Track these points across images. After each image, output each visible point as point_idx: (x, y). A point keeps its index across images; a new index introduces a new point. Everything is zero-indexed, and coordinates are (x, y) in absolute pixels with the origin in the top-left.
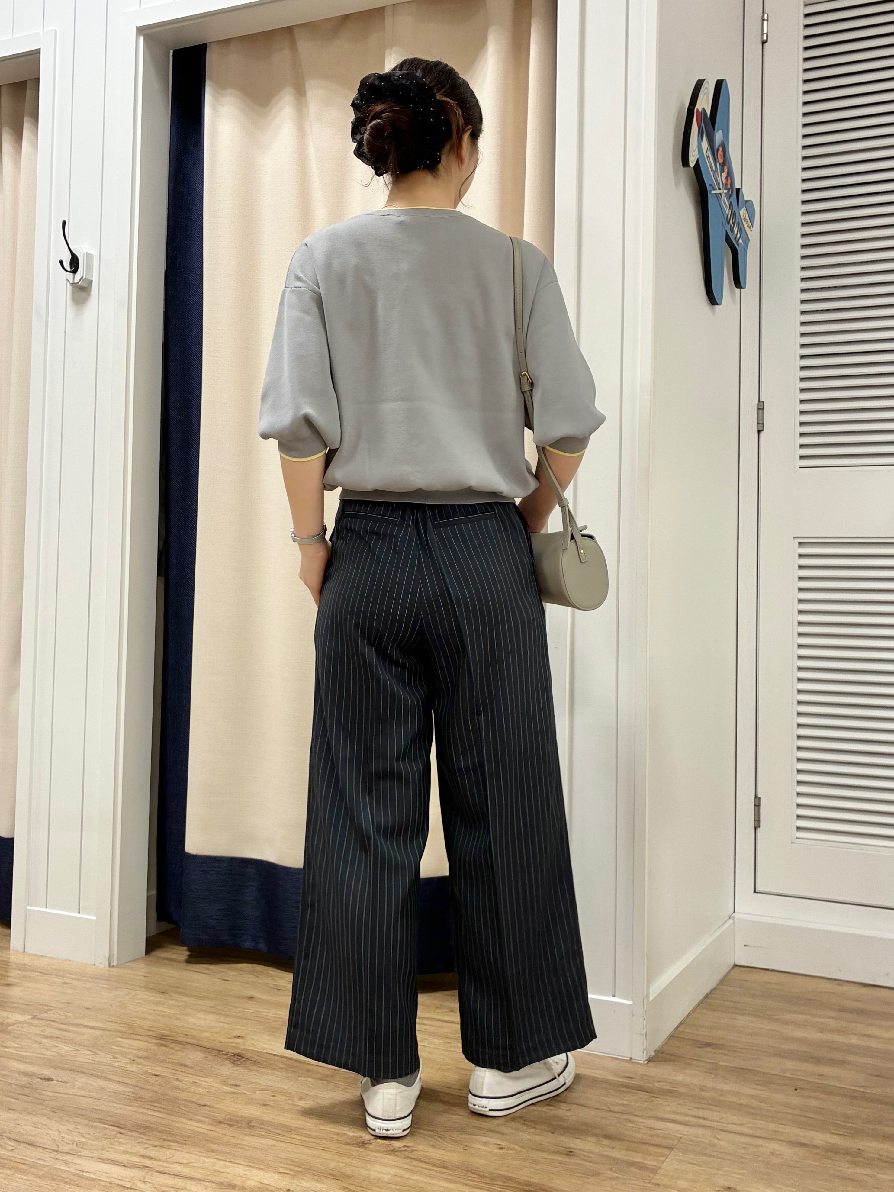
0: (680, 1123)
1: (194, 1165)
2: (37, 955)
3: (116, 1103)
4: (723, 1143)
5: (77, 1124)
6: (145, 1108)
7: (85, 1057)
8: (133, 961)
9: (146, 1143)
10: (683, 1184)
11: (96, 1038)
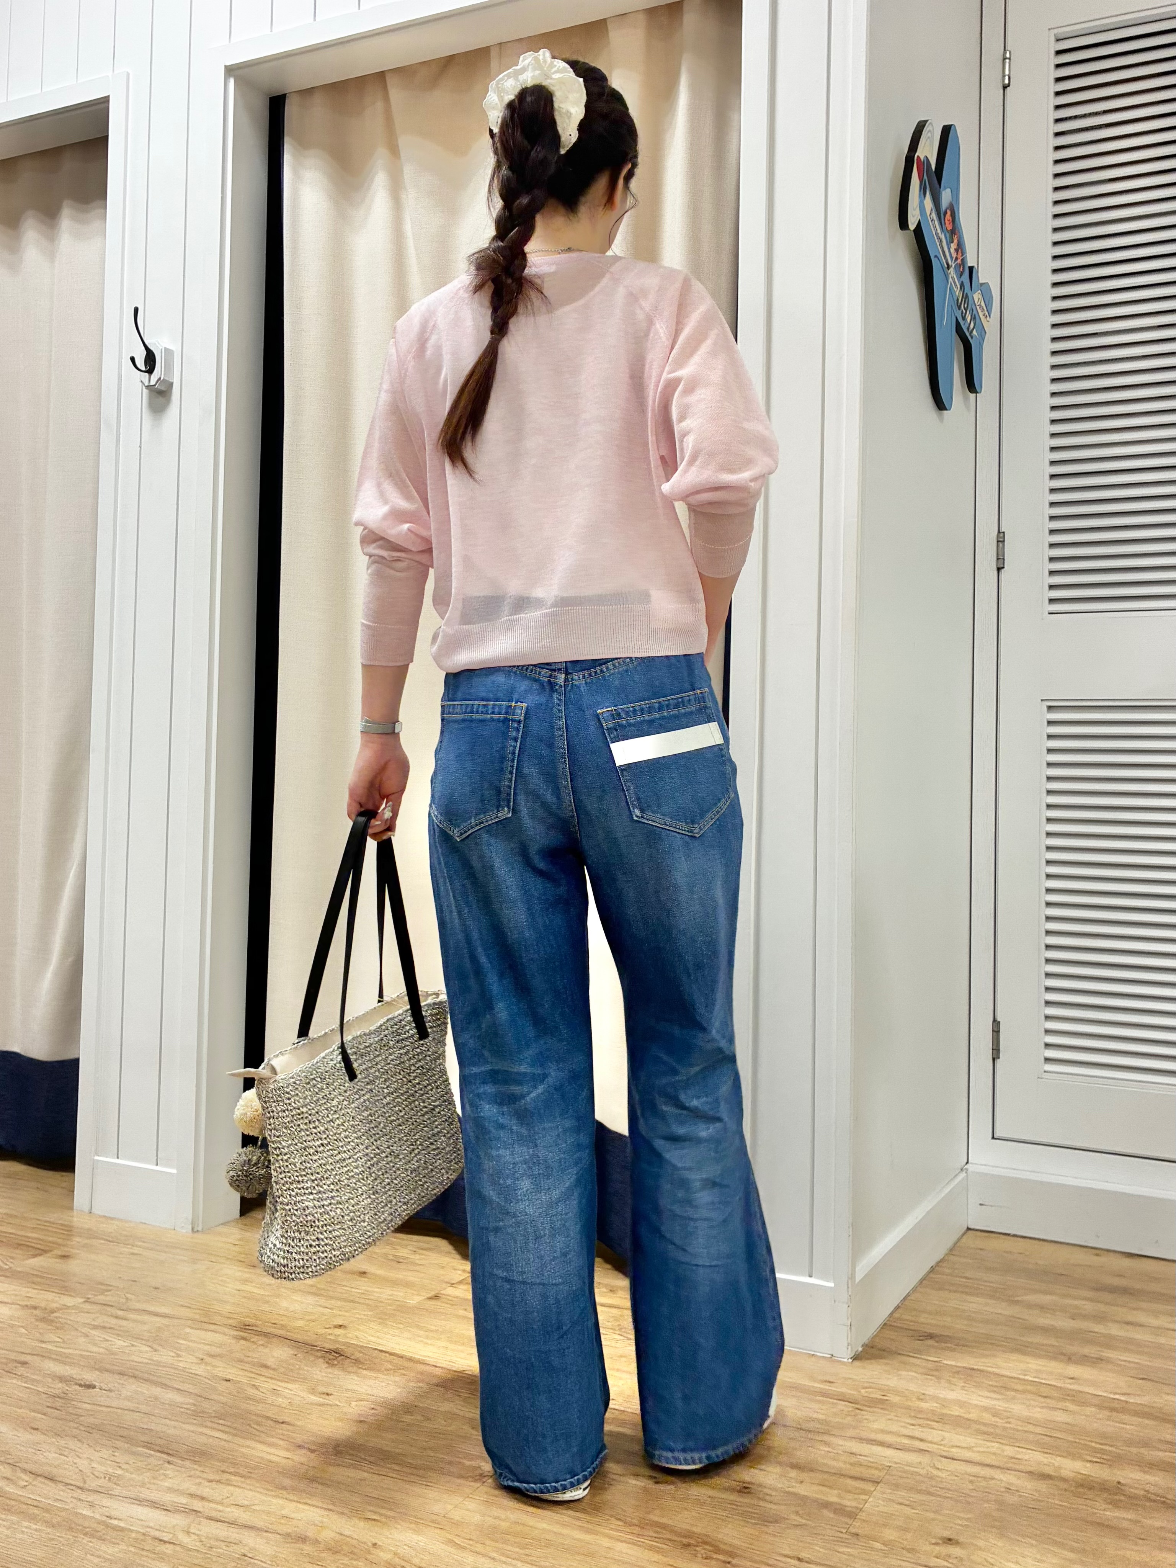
0: (890, 1446)
1: (258, 1508)
2: (104, 1216)
3: (169, 1419)
4: (944, 1476)
5: (115, 1450)
6: (206, 1427)
7: (141, 1354)
8: (223, 1224)
9: (200, 1477)
10: (890, 1534)
11: (159, 1329)
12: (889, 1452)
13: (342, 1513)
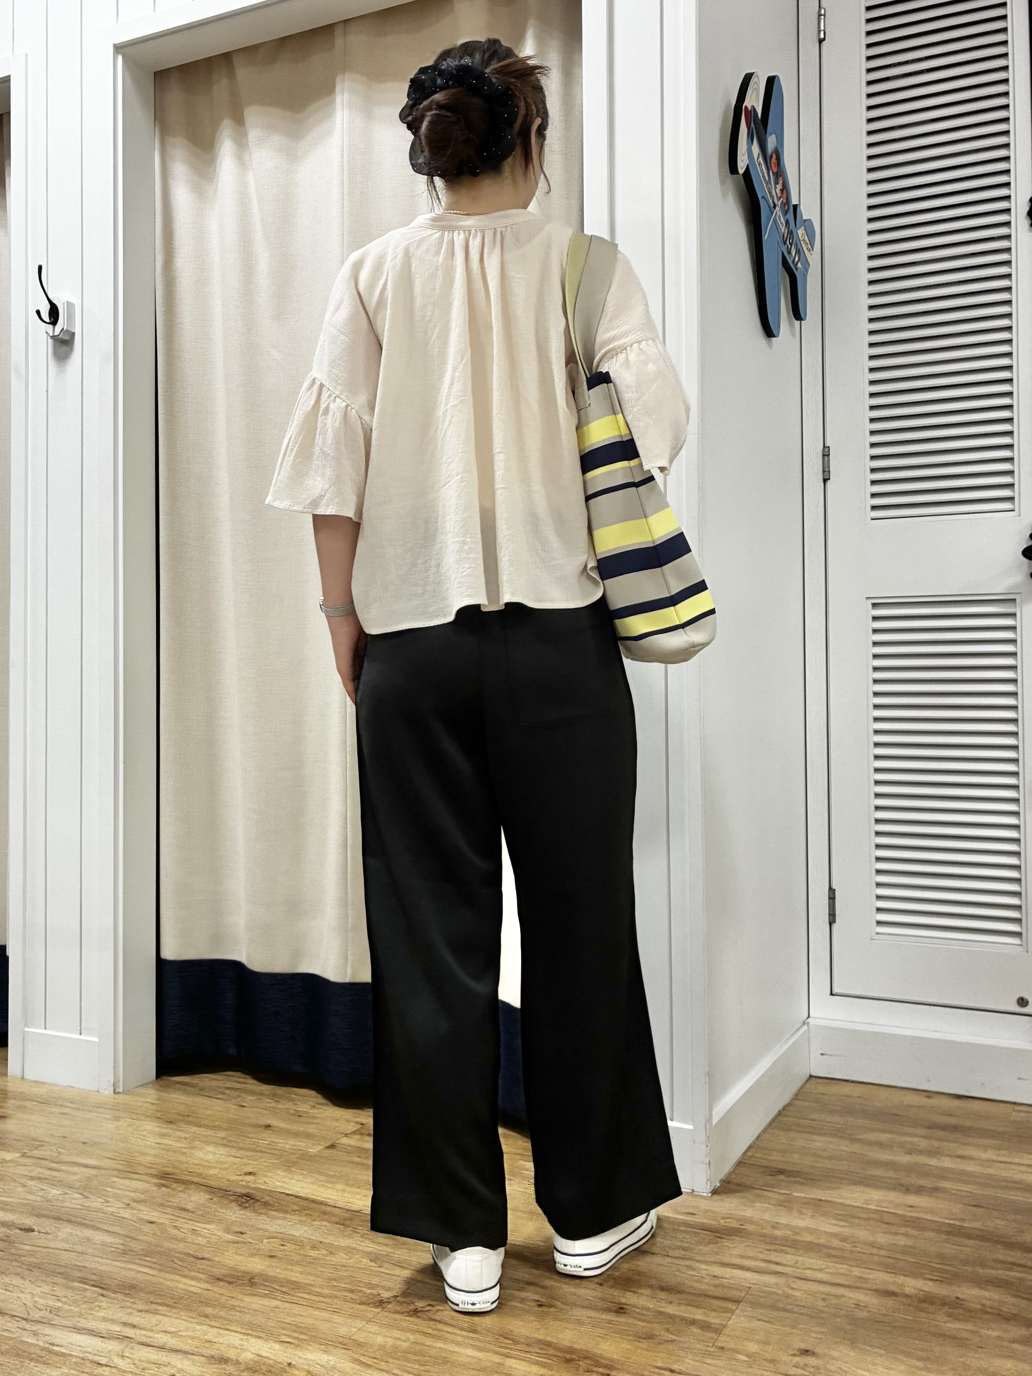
0: (748, 1269)
1: (184, 1334)
2: (36, 1082)
3: (102, 1258)
4: (797, 1294)
5: (54, 1285)
6: (135, 1263)
7: (74, 1201)
8: (142, 1086)
9: (130, 1307)
10: (752, 1347)
11: (89, 1179)
12: (748, 1275)
13: (260, 1337)
